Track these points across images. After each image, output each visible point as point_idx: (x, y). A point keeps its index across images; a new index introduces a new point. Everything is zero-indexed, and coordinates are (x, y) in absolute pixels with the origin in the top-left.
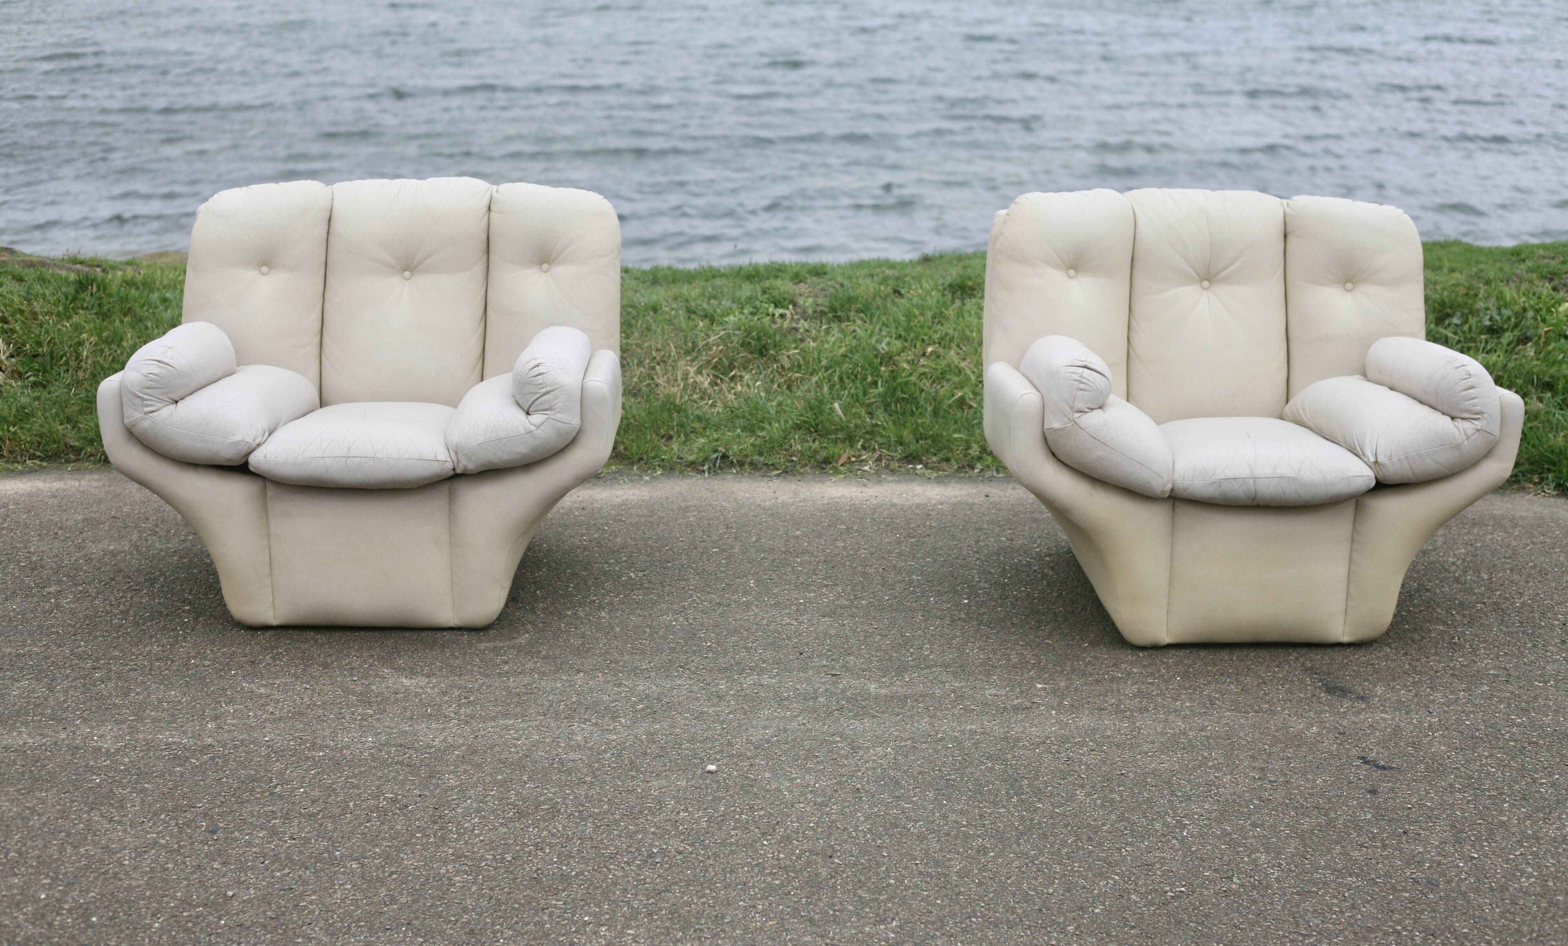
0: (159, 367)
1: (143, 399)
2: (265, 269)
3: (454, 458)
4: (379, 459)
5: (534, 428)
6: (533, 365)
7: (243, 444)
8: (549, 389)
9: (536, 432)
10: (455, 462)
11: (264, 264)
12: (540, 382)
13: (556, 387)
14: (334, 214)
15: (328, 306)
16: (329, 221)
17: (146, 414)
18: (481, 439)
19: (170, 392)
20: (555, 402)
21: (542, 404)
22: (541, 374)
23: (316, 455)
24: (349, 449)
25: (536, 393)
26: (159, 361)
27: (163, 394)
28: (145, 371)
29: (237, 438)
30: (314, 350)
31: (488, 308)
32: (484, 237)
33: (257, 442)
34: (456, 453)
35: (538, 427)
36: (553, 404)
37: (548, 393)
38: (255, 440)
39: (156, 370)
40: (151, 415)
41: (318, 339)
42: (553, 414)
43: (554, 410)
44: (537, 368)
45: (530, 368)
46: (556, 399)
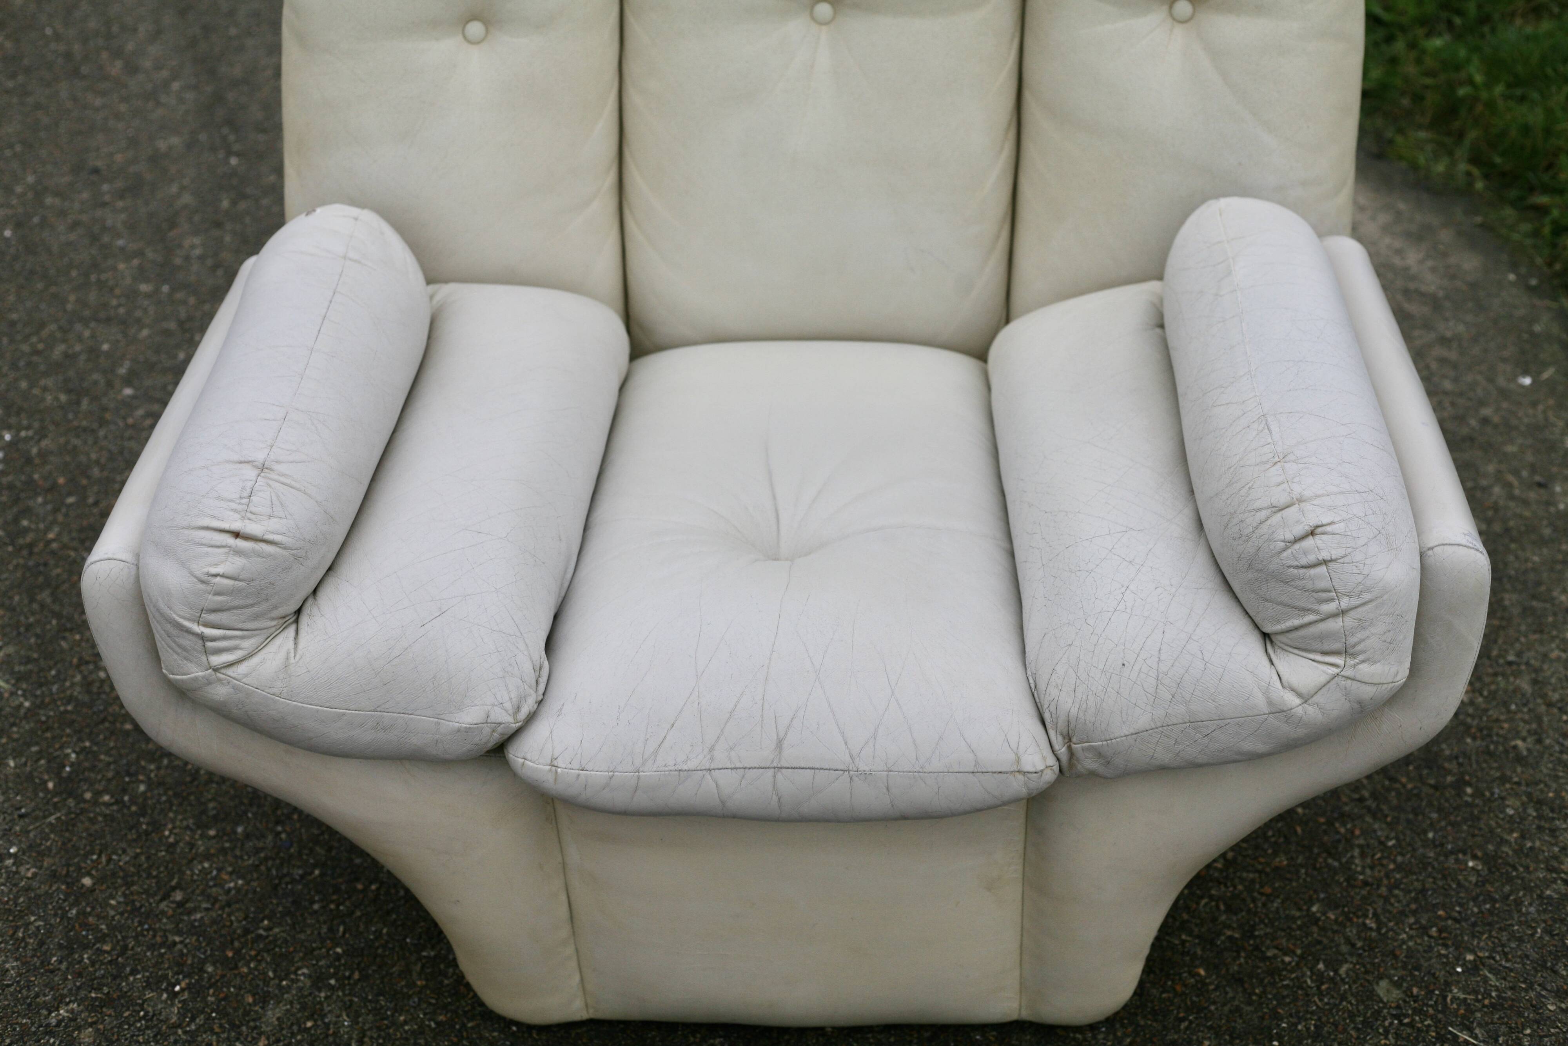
0: (239, 552)
1: (202, 638)
2: (475, 29)
3: (1062, 751)
4: (865, 775)
5: (1298, 701)
6: (1299, 530)
7: (487, 730)
8: (1345, 603)
9: (1299, 711)
10: (1064, 758)
11: (475, 18)
12: (1324, 584)
13: (1366, 597)
17: (216, 670)
18: (1142, 720)
19: (275, 607)
20: (1359, 636)
21: (1321, 637)
22: (1325, 562)
23: (691, 765)
24: (780, 743)
25: (1306, 610)
26: (237, 535)
27: (257, 617)
28: (202, 567)
29: (469, 717)
33: (523, 715)
34: (1068, 738)
35: (1305, 698)
36: (1352, 640)
37: (1344, 612)
38: (518, 709)
39: (231, 565)
40: (230, 672)
42: (1350, 662)
43: (1353, 655)
44: (1309, 542)
45: (1289, 536)
46: (1363, 628)
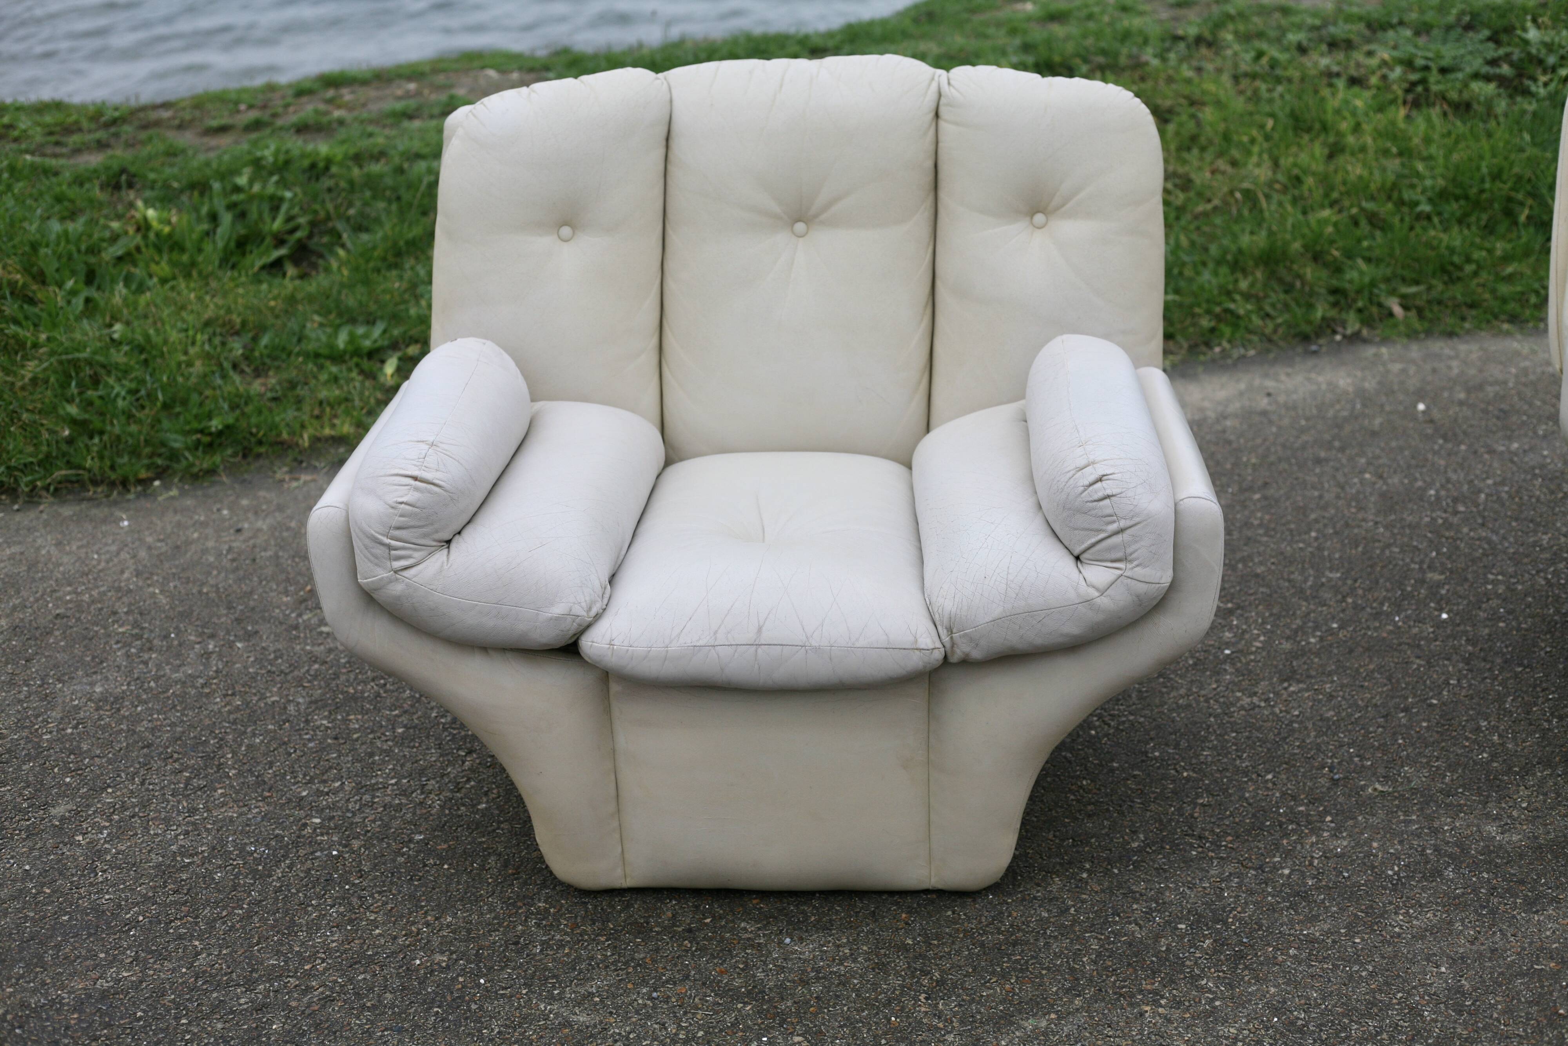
0: (416, 489)
1: (390, 547)
2: (566, 231)
3: (946, 639)
4: (817, 650)
5: (1097, 594)
6: (1092, 478)
7: (569, 619)
8: (1123, 524)
9: (1098, 600)
10: (948, 645)
11: (565, 224)
12: (1109, 511)
13: (1137, 520)
14: (675, 127)
15: (670, 284)
16: (667, 139)
17: (396, 572)
18: (997, 611)
19: (437, 532)
20: (1134, 547)
21: (1110, 549)
22: (1109, 497)
23: (701, 643)
24: (760, 630)
25: (1099, 531)
26: (415, 478)
27: (425, 536)
28: (392, 498)
29: (558, 610)
30: (649, 358)
31: (938, 283)
32: (930, 163)
33: (593, 613)
34: (950, 631)
35: (1102, 593)
36: (1129, 551)
37: (1121, 531)
38: (590, 609)
39: (411, 496)
40: (405, 573)
41: (655, 340)
42: (1129, 566)
43: (1131, 561)
44: (1099, 485)
45: (1087, 483)
46: (1136, 542)
